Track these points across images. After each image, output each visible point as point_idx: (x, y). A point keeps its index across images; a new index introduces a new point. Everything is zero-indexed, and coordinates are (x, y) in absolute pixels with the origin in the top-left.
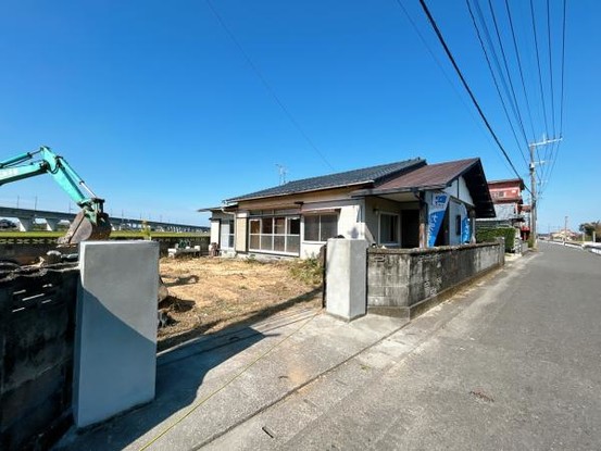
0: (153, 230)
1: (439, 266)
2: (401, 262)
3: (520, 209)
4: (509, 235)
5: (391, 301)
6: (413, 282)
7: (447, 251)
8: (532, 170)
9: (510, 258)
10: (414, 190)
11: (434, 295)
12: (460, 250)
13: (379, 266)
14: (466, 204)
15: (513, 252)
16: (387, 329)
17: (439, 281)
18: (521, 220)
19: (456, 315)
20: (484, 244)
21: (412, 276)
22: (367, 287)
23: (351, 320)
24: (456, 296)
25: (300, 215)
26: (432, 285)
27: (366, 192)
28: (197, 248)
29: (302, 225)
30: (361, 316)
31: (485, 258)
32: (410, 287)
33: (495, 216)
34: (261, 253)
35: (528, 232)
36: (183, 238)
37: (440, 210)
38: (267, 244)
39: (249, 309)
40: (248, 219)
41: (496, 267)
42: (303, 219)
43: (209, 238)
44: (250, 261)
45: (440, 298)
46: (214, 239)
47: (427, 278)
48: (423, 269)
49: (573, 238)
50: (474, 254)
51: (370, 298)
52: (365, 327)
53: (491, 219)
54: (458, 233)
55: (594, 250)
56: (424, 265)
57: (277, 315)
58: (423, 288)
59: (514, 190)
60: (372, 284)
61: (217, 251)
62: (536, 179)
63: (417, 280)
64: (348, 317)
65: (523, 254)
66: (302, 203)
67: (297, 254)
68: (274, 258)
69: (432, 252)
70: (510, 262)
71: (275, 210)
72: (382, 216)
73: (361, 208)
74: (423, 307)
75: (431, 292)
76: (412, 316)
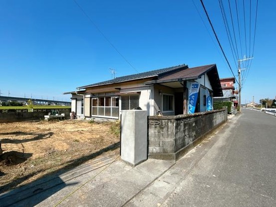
0: (49, 105)
1: (194, 125)
2: (170, 124)
3: (233, 92)
4: (229, 105)
5: (164, 150)
6: (178, 137)
7: (199, 115)
8: (239, 73)
9: (230, 117)
10: (180, 80)
11: (191, 143)
12: (206, 114)
13: (156, 127)
14: (208, 89)
15: (231, 114)
16: (159, 171)
17: (194, 134)
18: (234, 98)
19: (203, 155)
20: (217, 110)
21: (176, 133)
22: (148, 141)
23: (135, 165)
24: (204, 141)
25: (119, 95)
26: (189, 137)
27: (154, 81)
28: (63, 115)
29: (120, 101)
30: (143, 161)
31: (218, 118)
32: (176, 140)
33: (223, 96)
34: (98, 117)
35: (237, 104)
36: (55, 109)
37: (195, 92)
38: (101, 112)
39: (69, 159)
40: (91, 98)
41: (224, 122)
42: (120, 98)
43: (70, 109)
44: (92, 122)
45: (194, 144)
46: (73, 110)
47: (186, 133)
48: (184, 127)
49: (256, 106)
50: (213, 116)
51: (151, 148)
52: (144, 170)
53: (221, 97)
54: (205, 105)
55: (267, 112)
56: (185, 125)
57: (86, 163)
58: (184, 139)
59: (231, 83)
60: (151, 139)
61: (75, 116)
62: (241, 77)
63: (180, 135)
64: (134, 164)
65: (235, 115)
66: (120, 89)
67: (117, 118)
68: (105, 120)
69: (190, 117)
70: (230, 119)
71: (106, 93)
72: (164, 96)
73: (152, 91)
74: (184, 152)
75: (189, 141)
76: (177, 158)
